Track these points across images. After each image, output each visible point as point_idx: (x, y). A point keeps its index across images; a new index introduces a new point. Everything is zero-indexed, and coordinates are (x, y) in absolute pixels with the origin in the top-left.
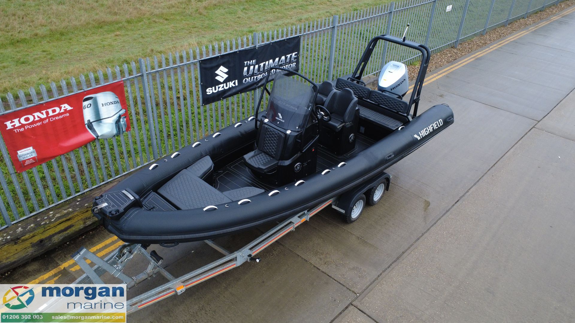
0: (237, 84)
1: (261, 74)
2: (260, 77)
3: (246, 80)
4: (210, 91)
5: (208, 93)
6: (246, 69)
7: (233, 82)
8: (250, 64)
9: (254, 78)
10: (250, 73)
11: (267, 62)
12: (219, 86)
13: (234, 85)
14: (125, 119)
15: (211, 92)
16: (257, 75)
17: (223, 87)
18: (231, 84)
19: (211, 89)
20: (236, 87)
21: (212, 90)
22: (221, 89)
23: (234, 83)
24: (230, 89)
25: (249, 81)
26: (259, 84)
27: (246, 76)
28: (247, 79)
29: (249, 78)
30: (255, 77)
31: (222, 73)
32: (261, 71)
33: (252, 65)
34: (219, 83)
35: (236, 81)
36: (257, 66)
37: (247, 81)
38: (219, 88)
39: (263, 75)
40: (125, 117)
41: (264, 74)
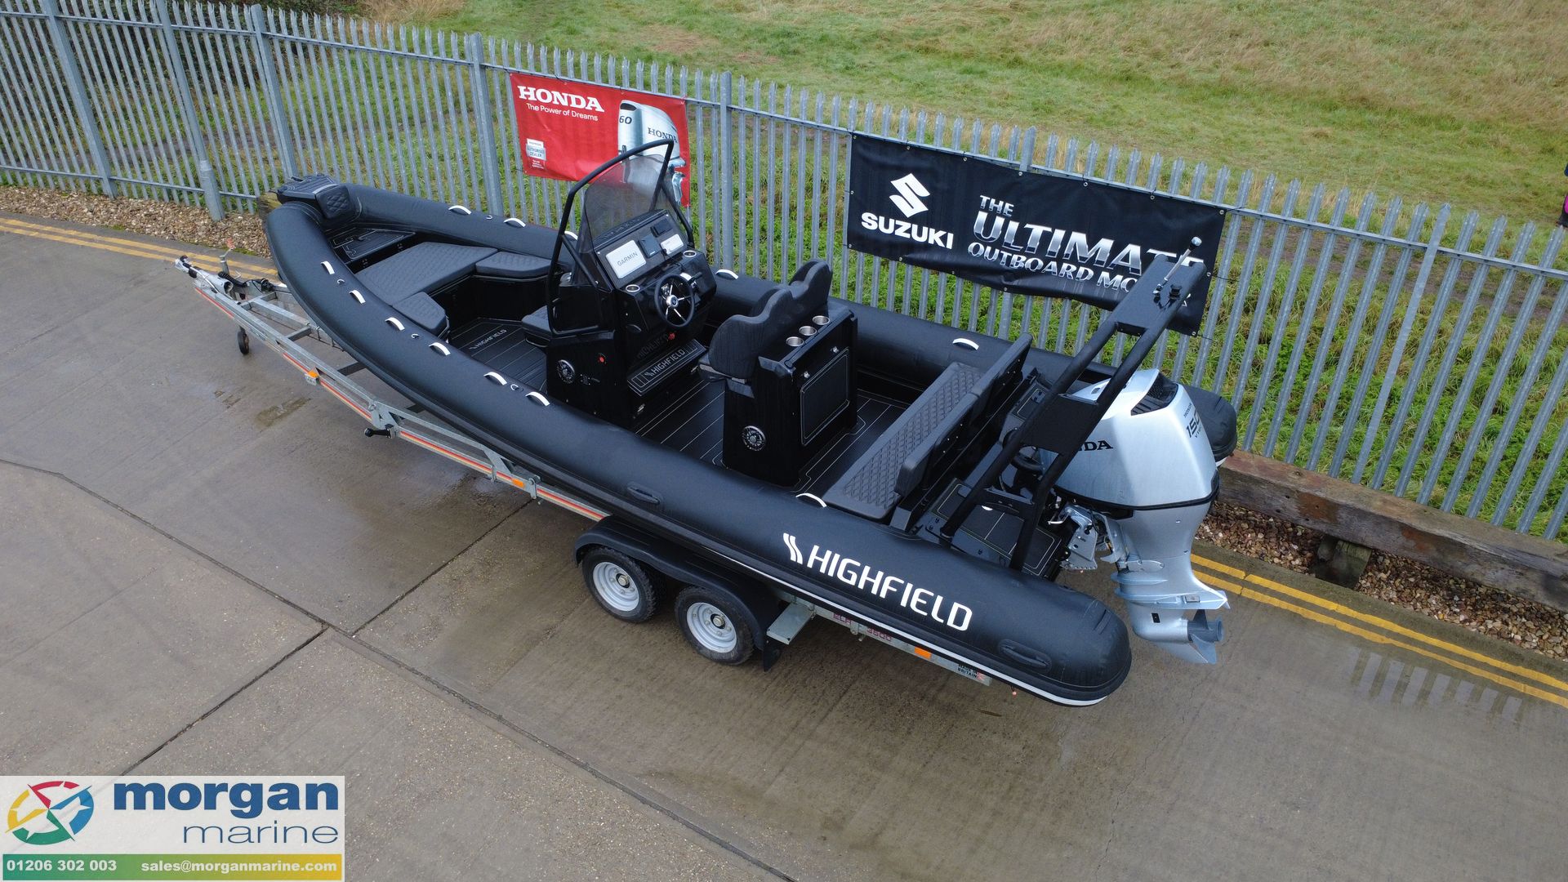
0: (949, 245)
1: (1029, 256)
2: (1024, 262)
3: (976, 249)
4: (870, 221)
5: (865, 225)
6: (982, 216)
7: (942, 233)
8: (995, 208)
9: (1001, 255)
10: (995, 234)
11: (1059, 234)
12: (898, 222)
13: (940, 244)
14: (681, 180)
15: (874, 227)
16: (1014, 253)
17: (909, 231)
18: (933, 236)
19: (875, 218)
20: (945, 249)
21: (878, 222)
22: (900, 233)
23: (944, 239)
24: (926, 246)
25: (987, 255)
26: (1015, 283)
27: (979, 235)
28: (982, 247)
29: (989, 249)
30: (1006, 254)
31: (910, 193)
32: (1032, 249)
33: (1001, 215)
34: (898, 214)
35: (950, 237)
36: (1013, 226)
37: (980, 253)
38: (897, 227)
39: (1035, 264)
40: (683, 176)
41: (1041, 263)
